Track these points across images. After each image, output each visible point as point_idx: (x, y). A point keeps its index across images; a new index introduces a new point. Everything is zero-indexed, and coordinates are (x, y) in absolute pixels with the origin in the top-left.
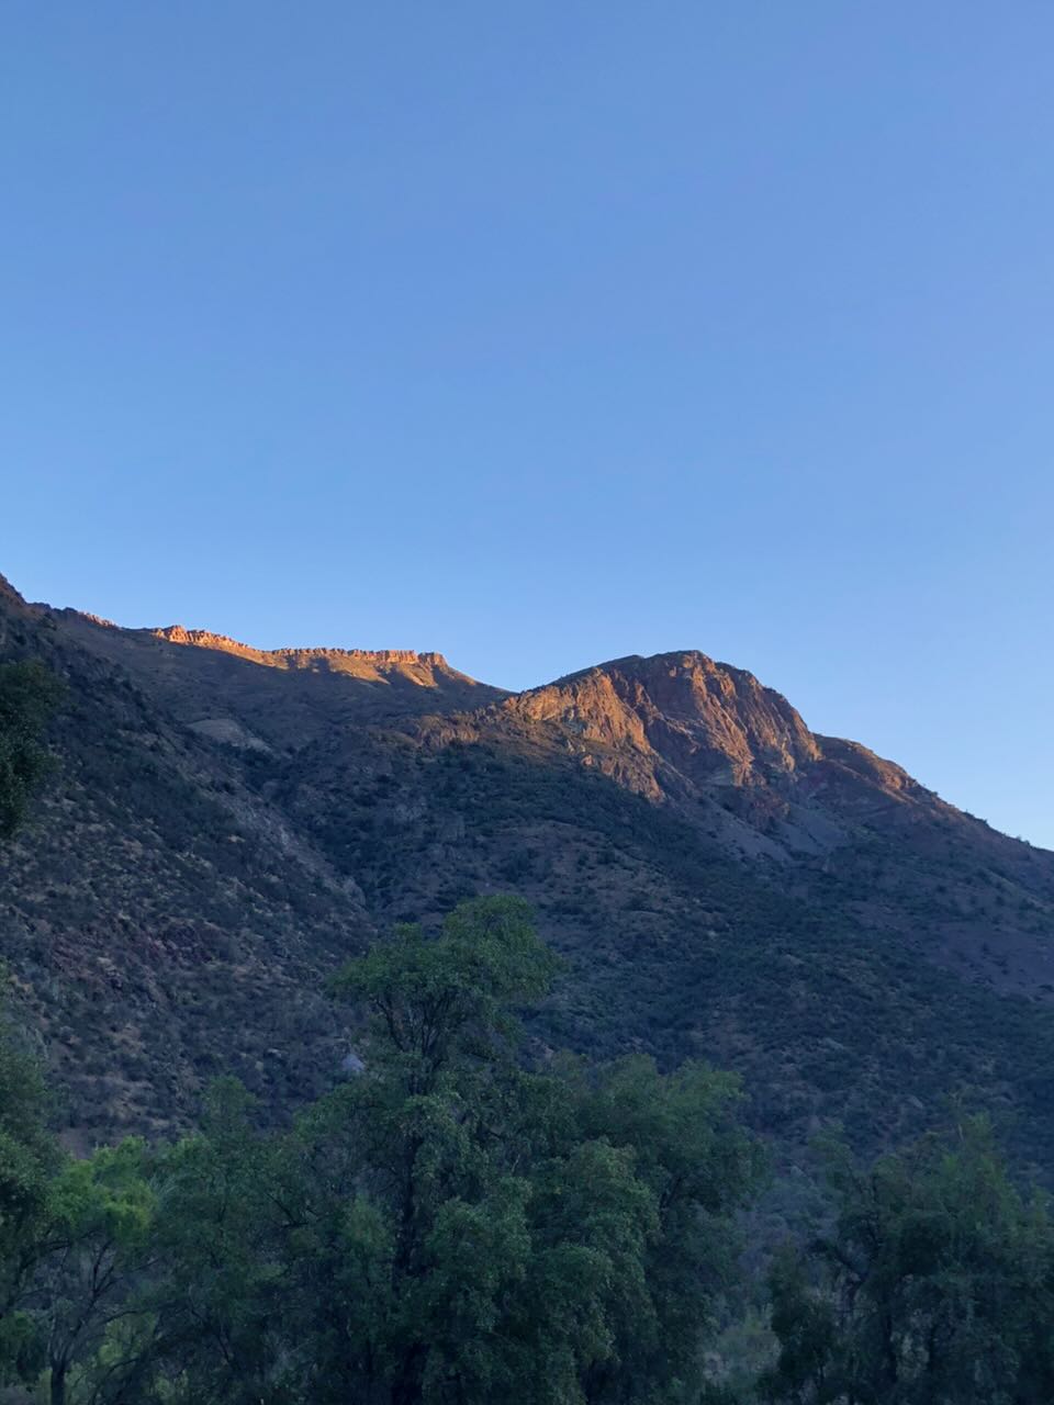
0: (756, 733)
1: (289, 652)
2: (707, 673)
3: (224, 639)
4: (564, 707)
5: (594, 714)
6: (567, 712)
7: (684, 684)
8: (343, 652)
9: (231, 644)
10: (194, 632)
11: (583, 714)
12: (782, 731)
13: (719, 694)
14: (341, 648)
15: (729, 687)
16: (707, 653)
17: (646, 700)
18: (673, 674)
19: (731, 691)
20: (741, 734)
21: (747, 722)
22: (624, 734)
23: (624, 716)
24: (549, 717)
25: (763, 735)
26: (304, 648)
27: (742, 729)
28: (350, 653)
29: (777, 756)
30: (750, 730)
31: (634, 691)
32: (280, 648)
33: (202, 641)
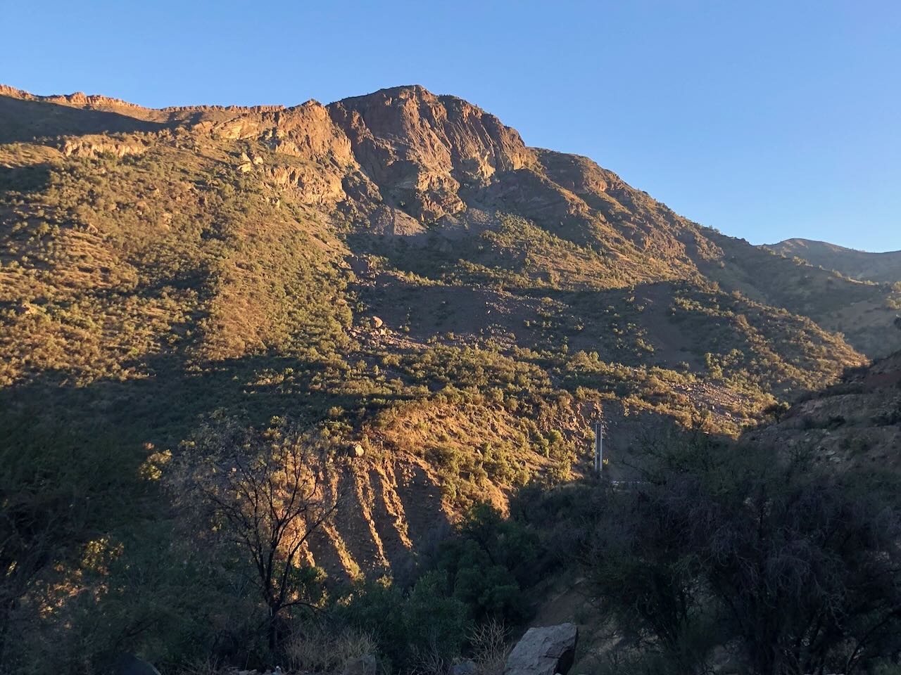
0: (460, 149)
1: (175, 109)
2: (422, 102)
3: (117, 101)
4: (263, 129)
5: (294, 134)
6: (266, 133)
7: (397, 110)
8: (220, 108)
9: (123, 104)
10: (91, 97)
11: (281, 134)
12: (487, 147)
13: (430, 119)
14: (219, 105)
15: (441, 112)
16: (424, 87)
17: (361, 124)
18: (388, 103)
19: (443, 116)
20: (444, 149)
21: (452, 139)
22: (327, 150)
23: (329, 136)
24: (246, 137)
25: (466, 150)
26: (187, 105)
27: (447, 145)
28: (228, 108)
29: (474, 165)
30: (455, 146)
31: (351, 117)
32: (167, 107)
33: (98, 103)
